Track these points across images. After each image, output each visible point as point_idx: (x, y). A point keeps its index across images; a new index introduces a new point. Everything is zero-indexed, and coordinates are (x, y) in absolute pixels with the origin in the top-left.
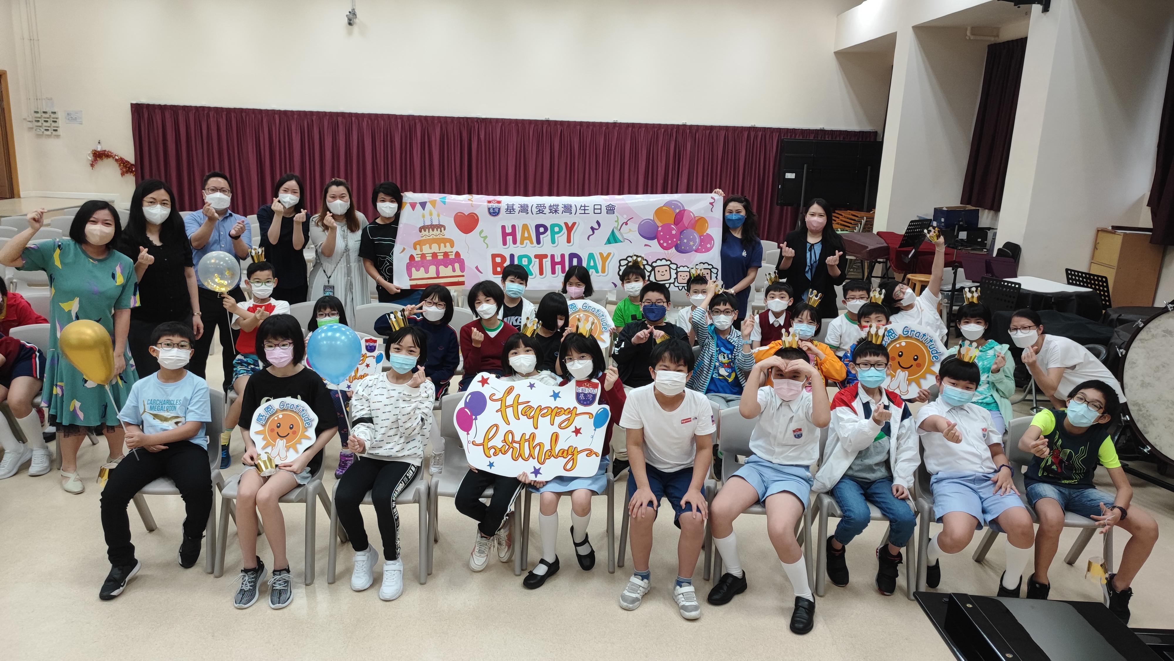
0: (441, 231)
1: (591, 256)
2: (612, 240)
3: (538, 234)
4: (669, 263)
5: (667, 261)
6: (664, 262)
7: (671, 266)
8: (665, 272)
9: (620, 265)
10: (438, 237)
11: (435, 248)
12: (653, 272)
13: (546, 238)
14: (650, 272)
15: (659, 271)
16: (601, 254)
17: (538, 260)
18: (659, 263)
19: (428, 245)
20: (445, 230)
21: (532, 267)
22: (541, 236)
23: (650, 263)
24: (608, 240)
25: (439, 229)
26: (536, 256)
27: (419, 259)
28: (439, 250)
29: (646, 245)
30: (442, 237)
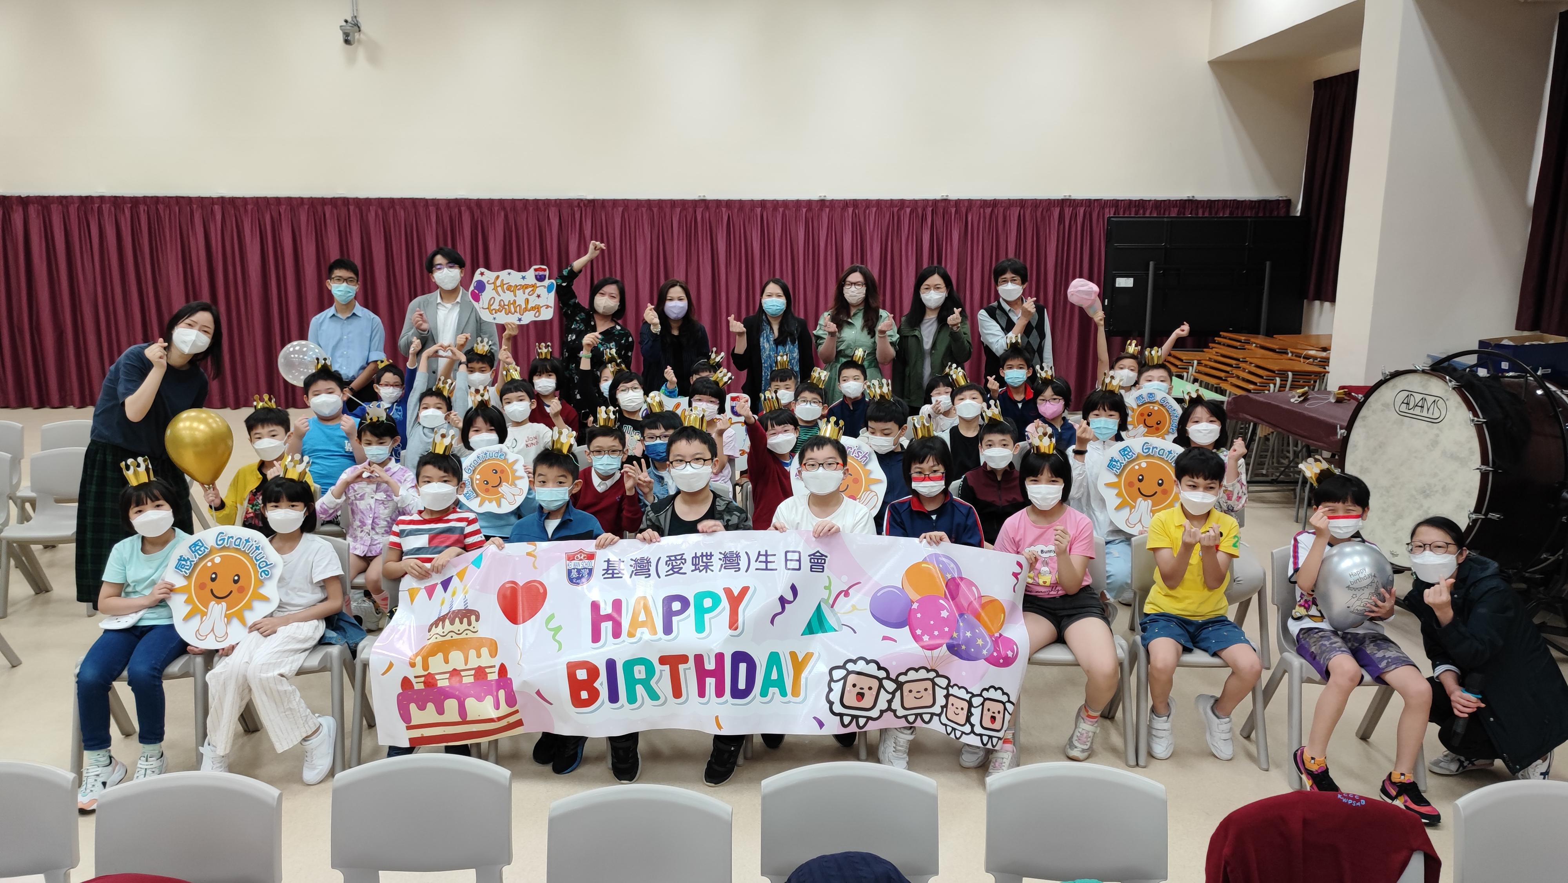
0: (469, 624)
1: (774, 659)
2: (815, 625)
3: (668, 616)
4: (932, 675)
5: (928, 671)
6: (923, 674)
7: (937, 680)
8: (923, 693)
9: (832, 680)
10: (463, 636)
11: (457, 659)
12: (898, 694)
13: (684, 624)
14: (893, 693)
15: (910, 691)
16: (793, 655)
17: (667, 668)
18: (912, 675)
19: (440, 656)
20: (477, 620)
21: (657, 683)
22: (675, 619)
23: (893, 676)
24: (810, 625)
25: (465, 620)
26: (663, 660)
27: (422, 686)
28: (466, 664)
29: (885, 638)
30: (471, 635)
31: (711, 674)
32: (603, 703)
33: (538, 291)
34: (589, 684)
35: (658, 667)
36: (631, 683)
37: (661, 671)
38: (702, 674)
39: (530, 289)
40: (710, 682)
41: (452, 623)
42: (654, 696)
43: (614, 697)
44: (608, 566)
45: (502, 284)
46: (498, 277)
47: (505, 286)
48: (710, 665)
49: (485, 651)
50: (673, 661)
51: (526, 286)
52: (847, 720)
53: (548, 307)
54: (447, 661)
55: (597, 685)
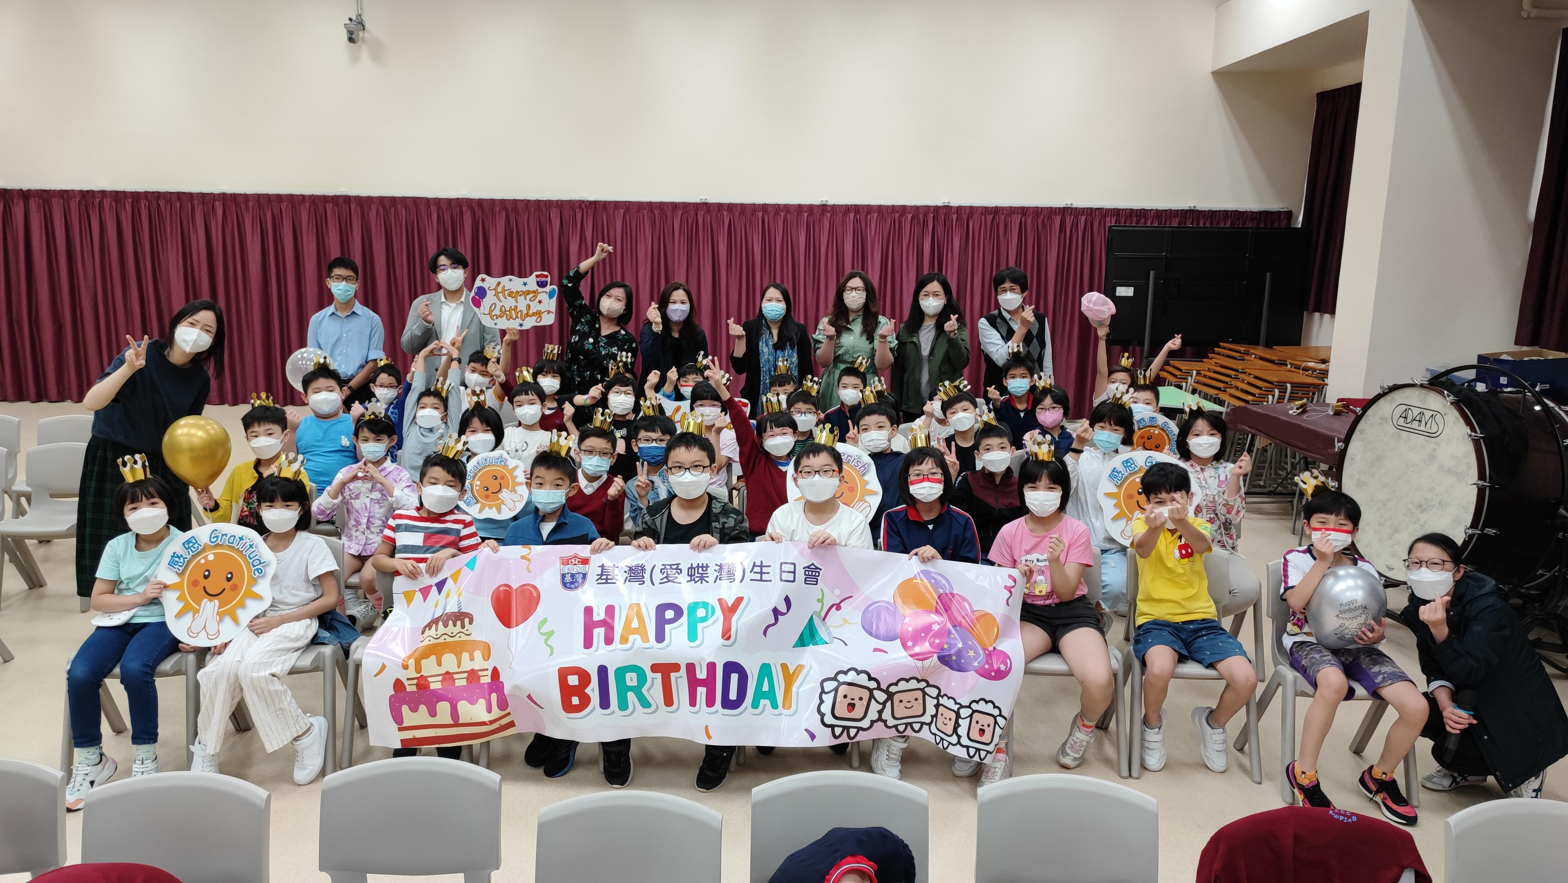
0: (463, 626)
1: (765, 670)
2: (807, 637)
3: (661, 623)
4: (922, 685)
5: (919, 681)
6: (913, 684)
7: (927, 690)
8: (914, 702)
9: (823, 691)
10: (456, 639)
11: (449, 662)
12: (889, 704)
13: (677, 632)
14: (884, 704)
15: (901, 701)
16: (784, 667)
17: (659, 676)
18: (903, 686)
19: (433, 658)
20: (471, 623)
21: (648, 690)
22: (668, 627)
23: (884, 687)
24: (801, 637)
25: (459, 623)
26: (655, 668)
27: (414, 688)
28: (459, 667)
29: (876, 650)
30: (464, 638)
31: (702, 683)
32: (594, 708)
33: (540, 297)
34: (580, 690)
35: (650, 674)
36: (623, 689)
37: (653, 679)
38: (693, 683)
39: (532, 295)
40: (702, 691)
41: (446, 625)
42: (645, 704)
43: (605, 703)
44: (602, 572)
45: (504, 290)
46: (499, 284)
47: (507, 292)
48: (702, 674)
49: (478, 654)
50: (665, 670)
51: (528, 293)
52: (838, 731)
53: (549, 312)
54: (439, 664)
55: (588, 691)
